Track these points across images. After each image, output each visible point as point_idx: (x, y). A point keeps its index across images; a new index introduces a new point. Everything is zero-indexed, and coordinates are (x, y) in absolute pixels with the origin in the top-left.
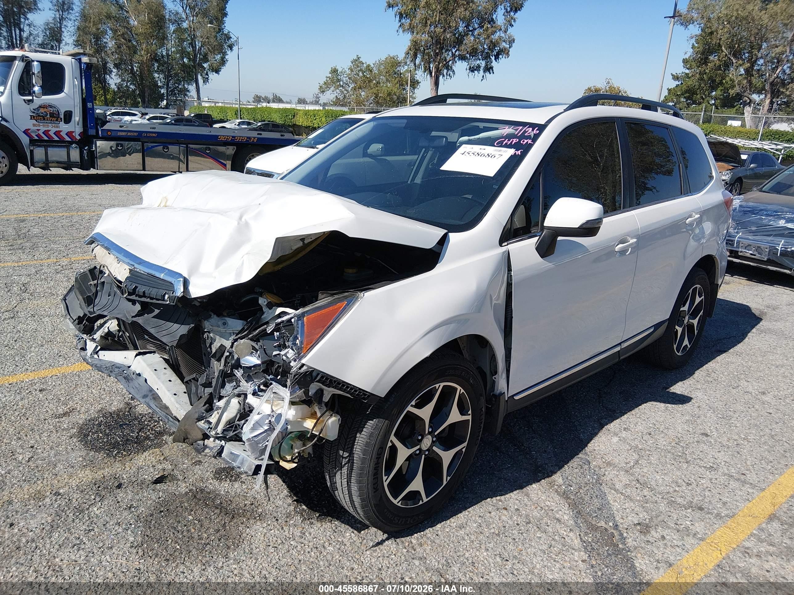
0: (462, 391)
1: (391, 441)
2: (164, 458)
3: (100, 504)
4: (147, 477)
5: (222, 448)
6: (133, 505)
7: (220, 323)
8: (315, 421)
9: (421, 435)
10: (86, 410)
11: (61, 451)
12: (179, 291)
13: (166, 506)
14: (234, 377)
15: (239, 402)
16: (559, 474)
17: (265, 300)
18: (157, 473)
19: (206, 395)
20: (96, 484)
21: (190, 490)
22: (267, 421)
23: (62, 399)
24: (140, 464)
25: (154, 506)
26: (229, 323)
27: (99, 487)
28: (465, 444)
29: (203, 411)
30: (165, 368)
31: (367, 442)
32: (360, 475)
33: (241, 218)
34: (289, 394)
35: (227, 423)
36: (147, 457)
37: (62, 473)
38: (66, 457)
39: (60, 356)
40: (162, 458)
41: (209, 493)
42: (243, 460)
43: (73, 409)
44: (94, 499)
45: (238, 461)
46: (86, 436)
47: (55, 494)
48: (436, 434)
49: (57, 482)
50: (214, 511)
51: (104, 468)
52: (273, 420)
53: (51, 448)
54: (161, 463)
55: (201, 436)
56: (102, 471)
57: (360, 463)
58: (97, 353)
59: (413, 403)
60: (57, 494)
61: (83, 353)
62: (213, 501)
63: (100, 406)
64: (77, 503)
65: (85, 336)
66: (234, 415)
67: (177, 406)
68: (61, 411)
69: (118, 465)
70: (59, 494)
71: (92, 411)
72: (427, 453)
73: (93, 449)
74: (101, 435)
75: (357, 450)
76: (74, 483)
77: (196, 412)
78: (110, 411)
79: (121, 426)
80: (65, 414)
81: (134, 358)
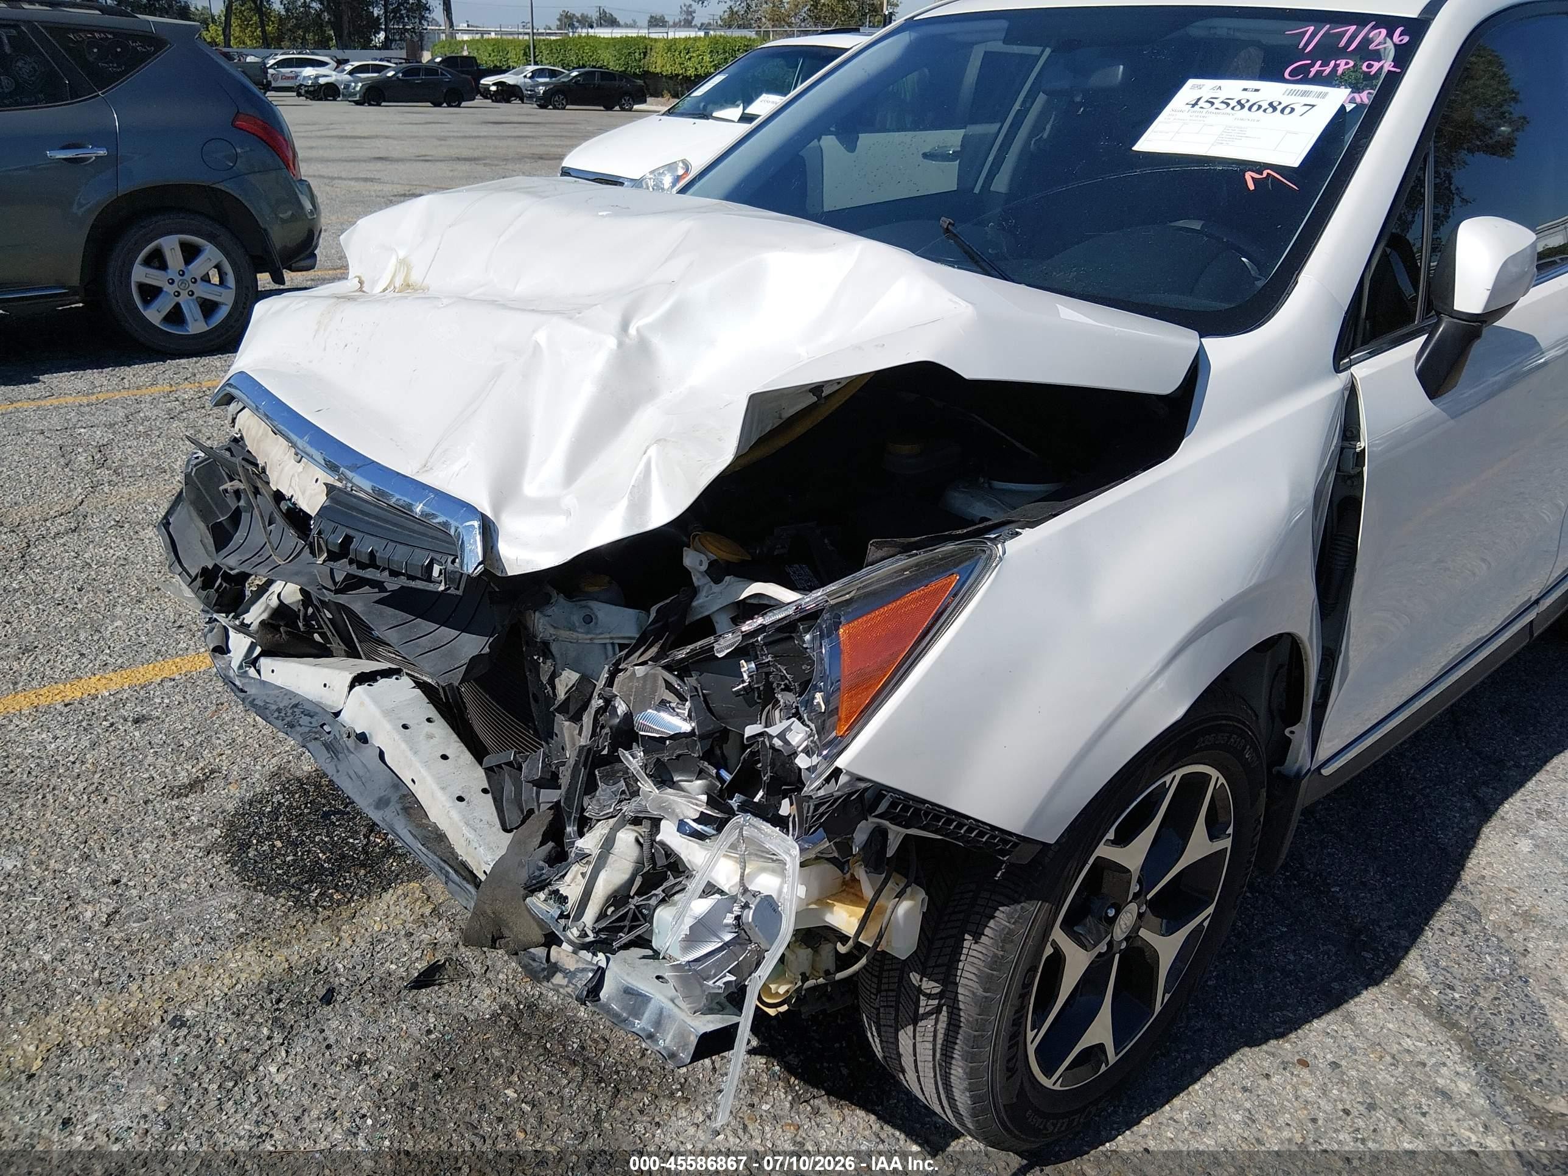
0: (1222, 780)
1: (1054, 942)
2: (434, 910)
3: (283, 1054)
4: (393, 967)
5: (600, 973)
6: (364, 1054)
7: (576, 619)
8: (862, 911)
9: (1113, 906)
10: (243, 774)
11: (183, 892)
12: (472, 560)
13: (447, 1055)
14: (617, 766)
15: (637, 840)
16: (1414, 954)
17: (703, 557)
18: (418, 954)
19: (544, 807)
20: (271, 992)
21: (504, 1007)
22: (729, 919)
23: (186, 743)
24: (376, 928)
25: (417, 1059)
26: (601, 615)
27: (279, 1001)
28: (1210, 910)
29: (541, 863)
30: (429, 720)
31: (995, 955)
32: (975, 1042)
33: (625, 327)
34: (796, 851)
35: (607, 900)
36: (392, 908)
37: (188, 956)
38: (196, 909)
39: (180, 627)
40: (427, 911)
41: (549, 1016)
42: (661, 1014)
43: (212, 772)
44: (269, 1038)
45: (646, 1015)
46: (244, 846)
47: (172, 1024)
48: (1149, 897)
49: (176, 985)
50: (566, 1073)
51: (288, 943)
52: (749, 916)
53: (161, 885)
54: (426, 926)
55: (538, 935)
56: (285, 952)
57: (977, 1010)
58: (254, 663)
59: (1111, 835)
60: (179, 1022)
61: (221, 662)
62: (563, 1041)
63: (274, 761)
64: (226, 1049)
65: (221, 618)
66: (625, 876)
67: (471, 835)
68: (183, 778)
69: (321, 931)
70: (183, 1024)
71: (257, 776)
72: (1124, 945)
73: (261, 885)
74: (278, 844)
75: (965, 974)
76: (217, 988)
77: (521, 865)
78: (298, 774)
79: (326, 816)
80: (195, 786)
81: (346, 689)
